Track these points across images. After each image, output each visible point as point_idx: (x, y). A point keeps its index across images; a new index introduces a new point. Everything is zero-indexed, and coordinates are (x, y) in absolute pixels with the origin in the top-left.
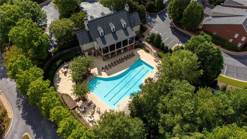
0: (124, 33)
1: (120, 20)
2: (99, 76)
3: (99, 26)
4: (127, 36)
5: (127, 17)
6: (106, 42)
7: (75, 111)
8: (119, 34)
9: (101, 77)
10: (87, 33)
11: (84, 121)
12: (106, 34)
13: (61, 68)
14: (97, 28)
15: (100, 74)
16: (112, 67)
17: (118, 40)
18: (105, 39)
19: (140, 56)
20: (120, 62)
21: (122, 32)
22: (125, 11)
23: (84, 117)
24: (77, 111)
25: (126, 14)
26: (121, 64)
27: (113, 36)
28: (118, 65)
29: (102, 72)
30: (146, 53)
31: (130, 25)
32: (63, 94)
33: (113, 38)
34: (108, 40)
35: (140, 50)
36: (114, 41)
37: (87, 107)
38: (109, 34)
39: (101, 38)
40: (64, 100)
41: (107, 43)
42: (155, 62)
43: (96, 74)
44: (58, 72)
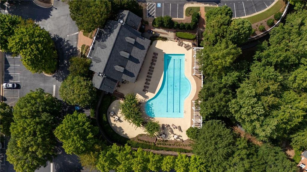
0: (138, 49)
1: (125, 40)
2: (147, 100)
3: (114, 66)
4: (143, 50)
5: (128, 31)
6: (132, 73)
7: (158, 140)
8: (135, 54)
9: (149, 99)
10: (108, 79)
11: (172, 141)
12: (125, 66)
13: (110, 118)
14: (115, 69)
15: (146, 97)
16: (149, 82)
17: (140, 61)
18: (129, 71)
19: (163, 50)
20: (151, 72)
21: (135, 49)
22: (123, 26)
23: (169, 139)
24: (159, 139)
25: (126, 29)
26: (154, 73)
27: (132, 61)
28: (153, 76)
29: (146, 94)
30: (165, 42)
31: (136, 35)
32: (137, 137)
33: (134, 63)
34: (132, 70)
35: (157, 43)
36: (138, 65)
37: (163, 130)
38: (128, 63)
39: (125, 74)
40: (143, 141)
41: (134, 74)
42: (180, 46)
43: (143, 100)
44: (112, 124)
